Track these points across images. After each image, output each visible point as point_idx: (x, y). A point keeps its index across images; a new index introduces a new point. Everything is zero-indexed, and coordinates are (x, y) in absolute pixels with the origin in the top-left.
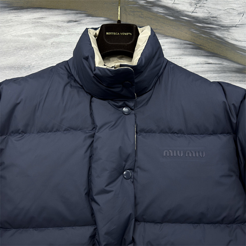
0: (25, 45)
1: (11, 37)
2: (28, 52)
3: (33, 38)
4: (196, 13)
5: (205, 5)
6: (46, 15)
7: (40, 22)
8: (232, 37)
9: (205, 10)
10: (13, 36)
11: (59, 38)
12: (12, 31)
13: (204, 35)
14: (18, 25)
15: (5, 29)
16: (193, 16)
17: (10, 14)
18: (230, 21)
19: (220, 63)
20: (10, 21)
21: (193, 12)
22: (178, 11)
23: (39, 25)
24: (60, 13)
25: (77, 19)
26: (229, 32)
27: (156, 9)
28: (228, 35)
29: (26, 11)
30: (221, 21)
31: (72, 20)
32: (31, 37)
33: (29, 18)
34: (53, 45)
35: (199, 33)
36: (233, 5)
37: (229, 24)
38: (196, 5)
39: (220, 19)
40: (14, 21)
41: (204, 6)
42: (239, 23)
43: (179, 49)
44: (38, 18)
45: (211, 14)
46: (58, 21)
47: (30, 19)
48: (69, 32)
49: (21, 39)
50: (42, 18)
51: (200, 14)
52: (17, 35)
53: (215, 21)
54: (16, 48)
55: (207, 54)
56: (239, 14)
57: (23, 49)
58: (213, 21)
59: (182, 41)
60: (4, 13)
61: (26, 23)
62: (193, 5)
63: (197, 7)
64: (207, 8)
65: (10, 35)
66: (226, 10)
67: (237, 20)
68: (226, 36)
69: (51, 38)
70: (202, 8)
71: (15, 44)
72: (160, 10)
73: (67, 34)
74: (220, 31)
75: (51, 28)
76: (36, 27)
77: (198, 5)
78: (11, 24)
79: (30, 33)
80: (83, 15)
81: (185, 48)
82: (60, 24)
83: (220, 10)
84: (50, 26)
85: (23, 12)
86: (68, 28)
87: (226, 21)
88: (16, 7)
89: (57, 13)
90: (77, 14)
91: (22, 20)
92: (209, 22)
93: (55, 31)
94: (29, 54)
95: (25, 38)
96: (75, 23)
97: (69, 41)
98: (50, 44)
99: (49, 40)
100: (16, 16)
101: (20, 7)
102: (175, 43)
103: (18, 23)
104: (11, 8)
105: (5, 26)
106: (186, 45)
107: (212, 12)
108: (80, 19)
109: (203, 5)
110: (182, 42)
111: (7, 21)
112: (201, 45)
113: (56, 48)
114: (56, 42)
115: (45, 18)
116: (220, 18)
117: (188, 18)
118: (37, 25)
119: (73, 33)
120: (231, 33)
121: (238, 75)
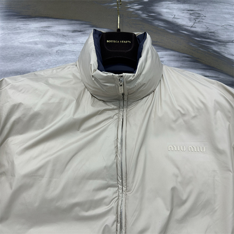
0: (31, 52)
1: (19, 44)
2: (33, 58)
3: (39, 45)
4: (195, 27)
5: (204, 21)
6: (53, 24)
7: (47, 30)
8: (229, 52)
9: (203, 25)
10: (20, 43)
11: (64, 46)
12: (19, 38)
13: (202, 49)
14: (25, 32)
15: (13, 36)
16: (192, 30)
17: (19, 22)
18: (227, 36)
19: (217, 76)
20: (18, 29)
21: (192, 27)
22: (178, 25)
23: (45, 33)
24: (66, 23)
25: (82, 29)
26: (225, 47)
27: (157, 23)
29: (34, 20)
30: (218, 36)
31: (77, 30)
32: (37, 44)
33: (37, 26)
34: (58, 53)
35: (196, 47)
37: (226, 39)
38: (195, 21)
39: (218, 35)
40: (22, 29)
41: (202, 22)
43: (177, 62)
44: (45, 27)
45: (209, 29)
46: (63, 31)
47: (37, 28)
48: (74, 41)
49: (28, 45)
50: (49, 27)
51: (199, 28)
52: (24, 42)
53: (213, 36)
54: (23, 55)
55: (204, 67)
57: (29, 55)
58: (211, 36)
59: (180, 53)
60: (13, 21)
61: (33, 31)
62: (192, 20)
63: (196, 22)
64: (205, 24)
65: (17, 42)
66: (223, 26)
68: (223, 51)
69: (56, 46)
70: (200, 24)
71: (22, 50)
72: (161, 24)
73: (71, 43)
74: (217, 45)
75: (57, 37)
76: (42, 36)
77: (197, 20)
78: (19, 31)
79: (36, 41)
80: (88, 26)
81: (183, 61)
82: (65, 33)
83: (218, 26)
84: (56, 35)
85: (31, 21)
86: (72, 38)
87: (223, 37)
88: (24, 15)
89: (63, 23)
90: (82, 24)
91: (30, 28)
92: (207, 37)
93: (60, 40)
94: (34, 61)
95: (32, 45)
96: (79, 33)
97: (73, 50)
98: (56, 52)
99: (54, 48)
100: (24, 24)
101: (28, 16)
102: (174, 55)
103: (26, 31)
104: (20, 17)
105: (13, 33)
106: (184, 58)
107: (210, 27)
108: (85, 29)
109: (201, 20)
110: (181, 55)
111: (15, 29)
112: (198, 58)
113: (61, 56)
114: (61, 51)
115: (51, 27)
116: (217, 33)
117: (187, 32)
118: (44, 33)
119: (77, 42)
120: (228, 48)
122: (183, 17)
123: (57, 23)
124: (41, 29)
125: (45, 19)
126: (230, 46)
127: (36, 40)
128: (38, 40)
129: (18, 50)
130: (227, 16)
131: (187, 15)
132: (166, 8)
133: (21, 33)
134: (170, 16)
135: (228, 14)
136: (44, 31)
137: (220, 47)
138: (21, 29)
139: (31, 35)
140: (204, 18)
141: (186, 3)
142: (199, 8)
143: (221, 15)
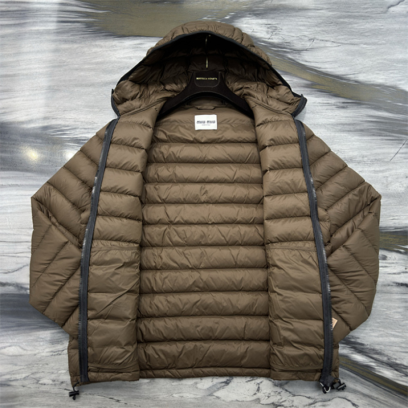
4: (272, 39)
8: (303, 59)
9: (280, 37)
10: (117, 58)
12: (116, 54)
14: (121, 49)
15: (110, 52)
16: (269, 42)
17: (115, 41)
18: (301, 46)
21: (269, 39)
22: (256, 38)
26: (300, 55)
28: (299, 57)
29: (128, 38)
30: (294, 46)
36: (305, 33)
37: (300, 48)
38: (272, 33)
39: (293, 44)
42: (310, 47)
44: (138, 44)
45: (285, 40)
47: (131, 45)
51: (276, 40)
52: (120, 57)
53: (288, 45)
56: (310, 40)
60: (109, 40)
61: (128, 48)
62: (269, 33)
64: (281, 35)
65: (115, 57)
66: (298, 36)
67: (308, 45)
68: (298, 58)
70: (277, 36)
74: (292, 53)
77: (274, 33)
83: (293, 37)
85: (125, 39)
87: (297, 46)
88: (119, 35)
91: (125, 45)
92: (283, 47)
100: (119, 42)
101: (122, 35)
104: (116, 36)
105: (110, 50)
107: (286, 38)
109: (278, 33)
111: (112, 46)
117: (264, 43)
120: (302, 55)
121: (306, 89)
122: (262, 30)
123: (148, 40)
124: (134, 46)
125: (138, 38)
126: (304, 54)
127: (130, 55)
128: (133, 55)
129: (116, 64)
130: (302, 28)
131: (265, 29)
132: (246, 24)
133: (118, 50)
134: (250, 30)
135: (303, 26)
136: (137, 47)
137: (295, 55)
138: (116, 47)
139: (126, 51)
140: (280, 30)
141: (265, 18)
142: (276, 21)
143: (297, 27)
